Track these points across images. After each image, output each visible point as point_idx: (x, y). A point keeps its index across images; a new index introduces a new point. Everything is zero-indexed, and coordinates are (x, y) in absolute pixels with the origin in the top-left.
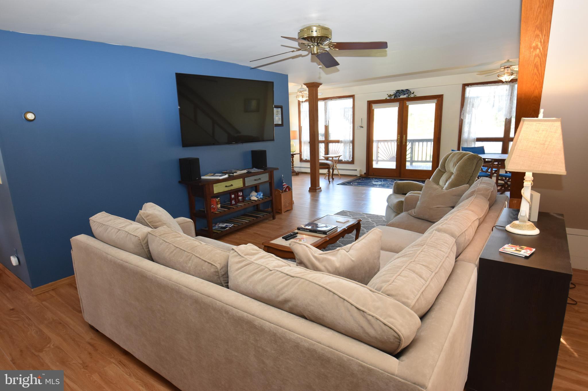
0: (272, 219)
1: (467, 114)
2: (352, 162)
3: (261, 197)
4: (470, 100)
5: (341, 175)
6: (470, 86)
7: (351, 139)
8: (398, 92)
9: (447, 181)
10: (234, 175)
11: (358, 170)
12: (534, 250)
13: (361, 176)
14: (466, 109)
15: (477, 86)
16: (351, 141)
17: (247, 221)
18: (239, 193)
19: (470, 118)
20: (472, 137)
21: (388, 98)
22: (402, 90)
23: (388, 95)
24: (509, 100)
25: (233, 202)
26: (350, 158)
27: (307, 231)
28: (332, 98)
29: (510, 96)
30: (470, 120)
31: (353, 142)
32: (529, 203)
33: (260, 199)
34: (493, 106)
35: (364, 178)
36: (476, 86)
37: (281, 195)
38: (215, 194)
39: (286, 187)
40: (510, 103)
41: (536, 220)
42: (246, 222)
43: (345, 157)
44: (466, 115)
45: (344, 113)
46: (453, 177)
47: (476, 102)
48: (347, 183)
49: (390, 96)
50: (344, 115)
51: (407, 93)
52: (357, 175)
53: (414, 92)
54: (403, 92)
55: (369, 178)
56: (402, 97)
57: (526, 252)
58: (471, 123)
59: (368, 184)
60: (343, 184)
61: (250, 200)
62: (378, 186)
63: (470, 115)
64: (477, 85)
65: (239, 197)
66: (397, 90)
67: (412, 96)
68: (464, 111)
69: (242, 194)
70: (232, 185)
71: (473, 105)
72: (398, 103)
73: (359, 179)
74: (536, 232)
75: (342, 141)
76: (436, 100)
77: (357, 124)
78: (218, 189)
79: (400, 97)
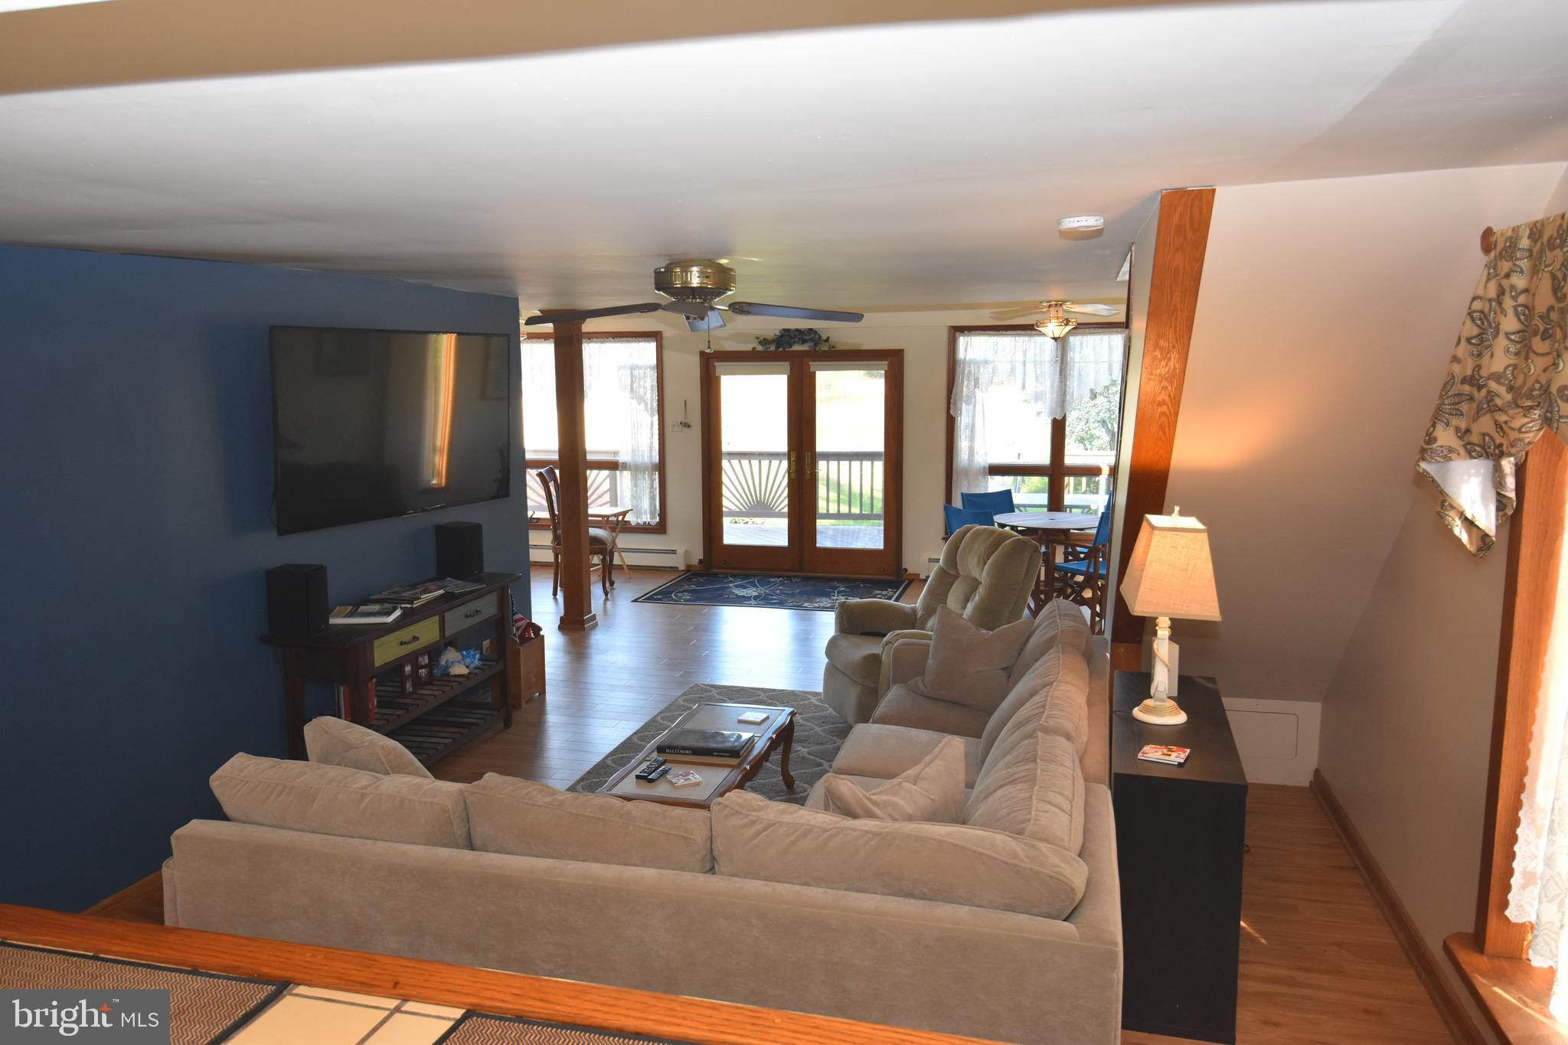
0: (501, 725)
1: (964, 405)
2: (660, 528)
3: (477, 663)
4: (970, 367)
5: (629, 569)
6: (966, 332)
7: (656, 459)
8: (787, 333)
9: (966, 600)
10: (414, 606)
11: (681, 550)
12: (1188, 750)
13: (689, 568)
14: (962, 391)
15: (983, 335)
16: (656, 465)
17: (447, 741)
18: (420, 659)
19: (971, 414)
20: (978, 462)
21: (760, 348)
22: (797, 330)
23: (758, 338)
24: (1058, 373)
25: (409, 687)
26: (653, 516)
27: (686, 754)
28: (591, 335)
29: (1059, 364)
30: (971, 418)
31: (661, 467)
32: (1167, 666)
33: (476, 671)
34: (1024, 387)
35: (702, 575)
36: (980, 335)
37: (519, 650)
38: (378, 667)
39: (524, 626)
40: (1061, 382)
41: (1176, 695)
42: (445, 744)
43: (639, 515)
44: (961, 405)
45: (632, 382)
46: (981, 589)
47: (984, 375)
48: (659, 597)
49: (764, 342)
50: (632, 388)
51: (812, 340)
52: (678, 568)
53: (828, 338)
54: (800, 335)
55: (716, 575)
56: (796, 348)
57: (1178, 756)
58: (973, 426)
59: (721, 595)
60: (650, 598)
61: (448, 674)
62: (753, 602)
63: (971, 407)
64: (983, 332)
65: (420, 671)
66: (784, 330)
67: (825, 347)
68: (956, 395)
69: (427, 661)
70: (415, 638)
71: (977, 381)
72: (788, 363)
73: (688, 580)
74: (1181, 718)
75: (626, 463)
76: (886, 362)
77: (673, 415)
78: (385, 652)
79: (791, 347)
